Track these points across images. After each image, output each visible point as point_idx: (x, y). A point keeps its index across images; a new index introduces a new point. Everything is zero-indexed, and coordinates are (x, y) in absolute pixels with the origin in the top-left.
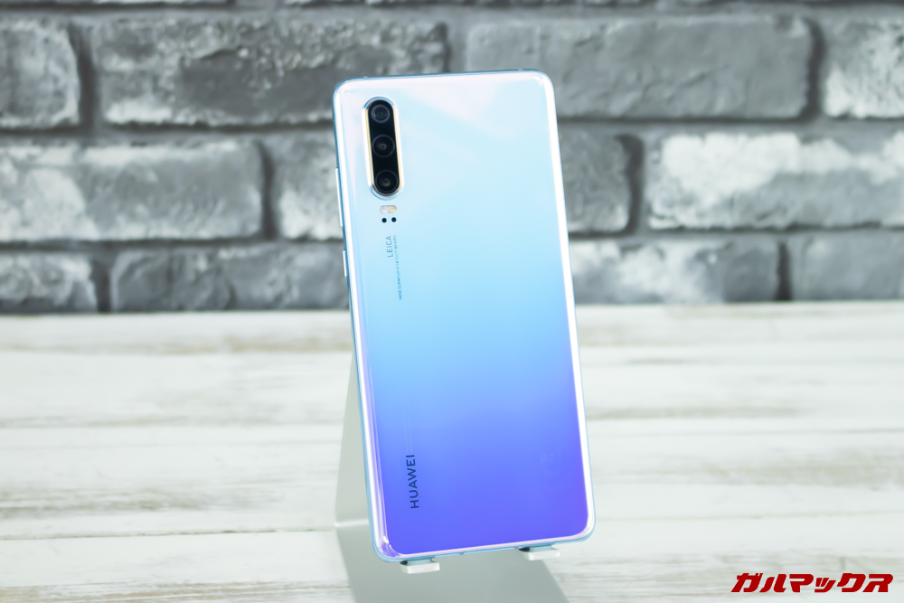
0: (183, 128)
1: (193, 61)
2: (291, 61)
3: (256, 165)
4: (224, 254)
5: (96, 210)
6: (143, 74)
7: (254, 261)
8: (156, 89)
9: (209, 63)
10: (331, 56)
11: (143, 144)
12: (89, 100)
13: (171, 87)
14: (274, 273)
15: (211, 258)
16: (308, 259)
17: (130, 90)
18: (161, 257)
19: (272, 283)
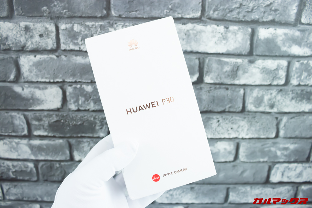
0: (50, 137)
1: (51, 122)
2: (73, 123)
3: (67, 145)
4: (62, 164)
5: (33, 153)
6: (40, 125)
8: (44, 128)
9: (55, 123)
10: (82, 122)
11: (42, 140)
12: (30, 130)
13: (47, 128)
15: (59, 164)
17: (38, 128)
18: (49, 164)
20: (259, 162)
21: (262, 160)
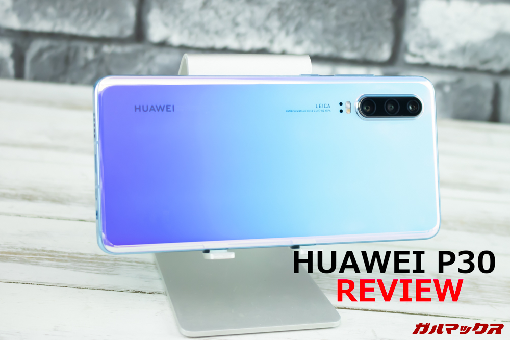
7: (127, 56)
16: (164, 58)
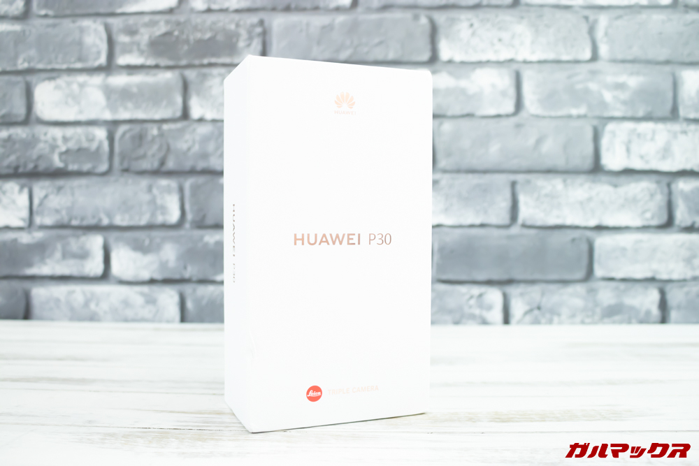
0: (150, 67)
1: (155, 37)
2: (196, 36)
3: (180, 84)
4: (165, 127)
5: (112, 107)
6: (133, 43)
7: (179, 130)
8: (139, 49)
9: (162, 38)
10: (213, 34)
11: (132, 74)
13: (145, 48)
14: (187, 136)
15: (159, 129)
16: (203, 130)
17: (127, 50)
18: (137, 129)
19: (186, 142)
20: (570, 117)
21: (574, 112)
